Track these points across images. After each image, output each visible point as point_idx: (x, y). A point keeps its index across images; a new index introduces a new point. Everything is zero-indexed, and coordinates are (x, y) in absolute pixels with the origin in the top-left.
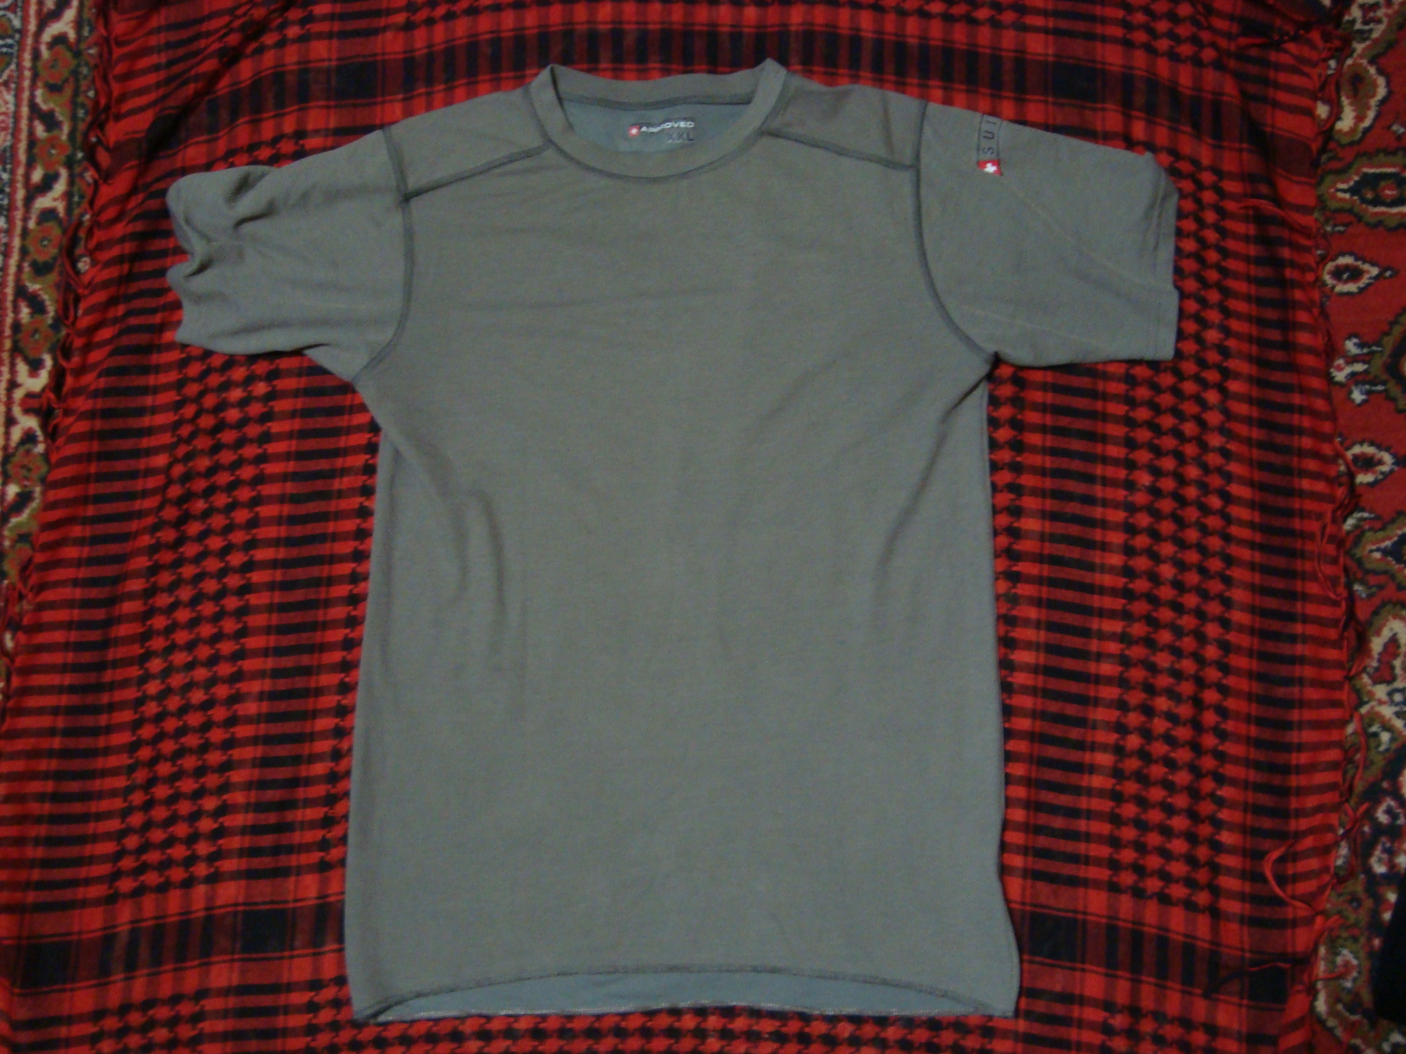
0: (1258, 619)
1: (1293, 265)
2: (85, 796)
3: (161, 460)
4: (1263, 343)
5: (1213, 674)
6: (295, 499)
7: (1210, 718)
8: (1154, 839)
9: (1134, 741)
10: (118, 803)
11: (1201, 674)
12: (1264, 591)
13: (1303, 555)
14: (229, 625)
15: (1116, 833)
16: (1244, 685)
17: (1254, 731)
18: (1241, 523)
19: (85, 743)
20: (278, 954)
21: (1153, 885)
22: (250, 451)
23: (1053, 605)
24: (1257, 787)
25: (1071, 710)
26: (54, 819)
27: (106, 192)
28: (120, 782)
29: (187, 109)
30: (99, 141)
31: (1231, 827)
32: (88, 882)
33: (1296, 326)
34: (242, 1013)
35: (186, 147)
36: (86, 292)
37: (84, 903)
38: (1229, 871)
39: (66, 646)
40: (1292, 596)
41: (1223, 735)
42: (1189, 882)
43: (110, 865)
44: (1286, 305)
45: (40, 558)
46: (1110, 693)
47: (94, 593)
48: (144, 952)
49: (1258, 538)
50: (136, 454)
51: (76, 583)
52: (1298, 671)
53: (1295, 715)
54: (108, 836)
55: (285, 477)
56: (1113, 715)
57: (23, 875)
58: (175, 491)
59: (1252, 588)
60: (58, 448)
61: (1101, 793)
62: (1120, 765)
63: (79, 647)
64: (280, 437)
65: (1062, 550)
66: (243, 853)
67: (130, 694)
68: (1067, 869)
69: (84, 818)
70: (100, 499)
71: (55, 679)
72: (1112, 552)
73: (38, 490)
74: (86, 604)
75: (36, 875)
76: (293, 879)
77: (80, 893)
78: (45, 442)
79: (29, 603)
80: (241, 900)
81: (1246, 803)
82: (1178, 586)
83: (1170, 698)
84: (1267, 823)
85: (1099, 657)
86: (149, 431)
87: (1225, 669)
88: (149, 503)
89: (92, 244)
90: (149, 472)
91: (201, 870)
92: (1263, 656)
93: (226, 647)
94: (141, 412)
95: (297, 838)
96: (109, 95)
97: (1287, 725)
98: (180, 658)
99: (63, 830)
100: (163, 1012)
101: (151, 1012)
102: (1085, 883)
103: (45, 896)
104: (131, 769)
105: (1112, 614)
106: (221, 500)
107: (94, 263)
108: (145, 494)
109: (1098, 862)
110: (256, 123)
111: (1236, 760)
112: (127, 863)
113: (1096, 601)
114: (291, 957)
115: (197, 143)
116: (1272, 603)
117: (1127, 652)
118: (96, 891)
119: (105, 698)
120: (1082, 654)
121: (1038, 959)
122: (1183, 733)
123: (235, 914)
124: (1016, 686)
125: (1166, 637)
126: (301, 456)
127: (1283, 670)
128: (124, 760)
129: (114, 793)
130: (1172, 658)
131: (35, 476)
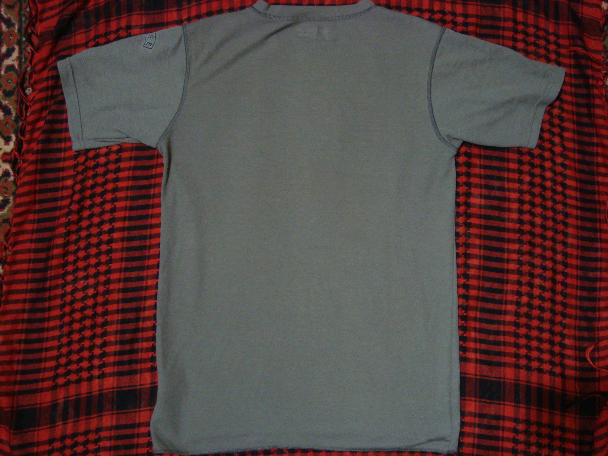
0: (580, 241)
1: (593, 77)
2: (41, 340)
3: (69, 183)
4: (578, 114)
5: (560, 267)
6: (132, 198)
7: (559, 287)
8: (534, 344)
9: (525, 299)
10: (56, 343)
11: (554, 267)
12: (583, 229)
13: (599, 211)
14: (104, 258)
15: (517, 341)
16: (575, 272)
17: (579, 293)
18: (571, 197)
19: (39, 315)
20: (133, 410)
21: (535, 364)
22: (111, 176)
23: (486, 238)
24: (581, 319)
25: (496, 286)
26: (26, 352)
27: (38, 56)
28: (56, 333)
29: (74, 16)
30: (33, 32)
31: (569, 337)
32: (43, 380)
33: (594, 106)
34: (118, 438)
35: (75, 35)
36: (31, 104)
37: (42, 390)
38: (569, 357)
39: (28, 271)
40: (595, 230)
41: (565, 295)
42: (552, 363)
43: (53, 372)
44: (590, 96)
45: (14, 230)
46: (513, 277)
47: (40, 245)
48: (71, 411)
49: (579, 204)
50: (57, 180)
51: (31, 241)
52: (599, 264)
53: (598, 285)
54: (51, 358)
55: (127, 188)
56: (516, 287)
57: (12, 378)
58: (77, 197)
59: (577, 227)
60: (20, 178)
61: (510, 323)
62: (518, 310)
63: (34, 271)
64: (124, 170)
65: (490, 212)
66: (115, 364)
67: (60, 291)
68: (496, 359)
69: (40, 350)
70: (41, 201)
71: (24, 286)
72: (512, 212)
73: (11, 198)
74: (37, 251)
75: (19, 378)
76: (138, 375)
77: (40, 385)
78: (14, 175)
79: (10, 251)
80: (115, 386)
81: (575, 326)
82: (544, 227)
83: (541, 279)
84: (585, 334)
85: (508, 261)
86: (62, 169)
87: (566, 265)
88: (65, 203)
89: (32, 82)
90: (64, 188)
91: (96, 372)
92: (583, 258)
93: (103, 268)
94: (58, 160)
95: (140, 356)
96: (37, 10)
97: (594, 289)
98: (81, 274)
99: (31, 356)
100: (81, 439)
101: (75, 439)
102: (504, 365)
103: (23, 387)
104: (61, 327)
105: (514, 241)
106: (98, 200)
107: (34, 90)
108: (62, 198)
109: (510, 355)
110: (108, 22)
111: (572, 307)
112: (61, 371)
113: (506, 235)
114: (140, 411)
115: (80, 33)
116: (586, 234)
117: (521, 259)
118: (46, 384)
119: (47, 294)
120: (501, 260)
121: (483, 400)
122: (547, 295)
123: (113, 392)
124: (470, 276)
125: (538, 251)
126: (135, 178)
127: (592, 264)
128: (58, 323)
129: (53, 338)
130: (542, 260)
131: (10, 192)
